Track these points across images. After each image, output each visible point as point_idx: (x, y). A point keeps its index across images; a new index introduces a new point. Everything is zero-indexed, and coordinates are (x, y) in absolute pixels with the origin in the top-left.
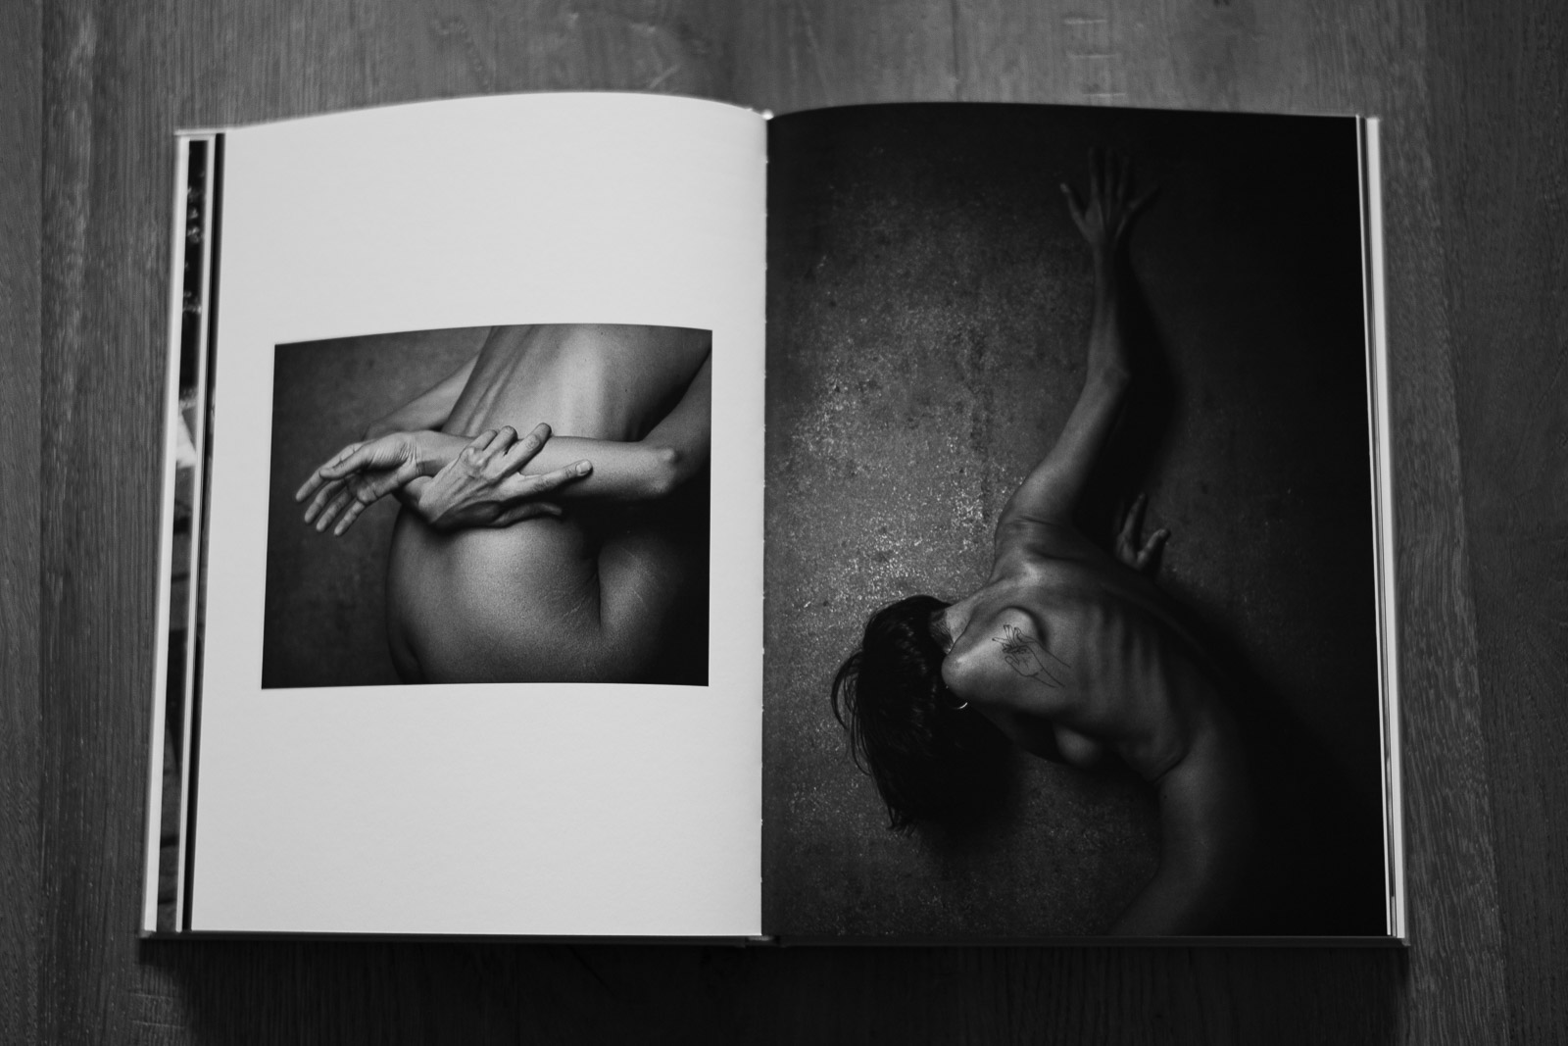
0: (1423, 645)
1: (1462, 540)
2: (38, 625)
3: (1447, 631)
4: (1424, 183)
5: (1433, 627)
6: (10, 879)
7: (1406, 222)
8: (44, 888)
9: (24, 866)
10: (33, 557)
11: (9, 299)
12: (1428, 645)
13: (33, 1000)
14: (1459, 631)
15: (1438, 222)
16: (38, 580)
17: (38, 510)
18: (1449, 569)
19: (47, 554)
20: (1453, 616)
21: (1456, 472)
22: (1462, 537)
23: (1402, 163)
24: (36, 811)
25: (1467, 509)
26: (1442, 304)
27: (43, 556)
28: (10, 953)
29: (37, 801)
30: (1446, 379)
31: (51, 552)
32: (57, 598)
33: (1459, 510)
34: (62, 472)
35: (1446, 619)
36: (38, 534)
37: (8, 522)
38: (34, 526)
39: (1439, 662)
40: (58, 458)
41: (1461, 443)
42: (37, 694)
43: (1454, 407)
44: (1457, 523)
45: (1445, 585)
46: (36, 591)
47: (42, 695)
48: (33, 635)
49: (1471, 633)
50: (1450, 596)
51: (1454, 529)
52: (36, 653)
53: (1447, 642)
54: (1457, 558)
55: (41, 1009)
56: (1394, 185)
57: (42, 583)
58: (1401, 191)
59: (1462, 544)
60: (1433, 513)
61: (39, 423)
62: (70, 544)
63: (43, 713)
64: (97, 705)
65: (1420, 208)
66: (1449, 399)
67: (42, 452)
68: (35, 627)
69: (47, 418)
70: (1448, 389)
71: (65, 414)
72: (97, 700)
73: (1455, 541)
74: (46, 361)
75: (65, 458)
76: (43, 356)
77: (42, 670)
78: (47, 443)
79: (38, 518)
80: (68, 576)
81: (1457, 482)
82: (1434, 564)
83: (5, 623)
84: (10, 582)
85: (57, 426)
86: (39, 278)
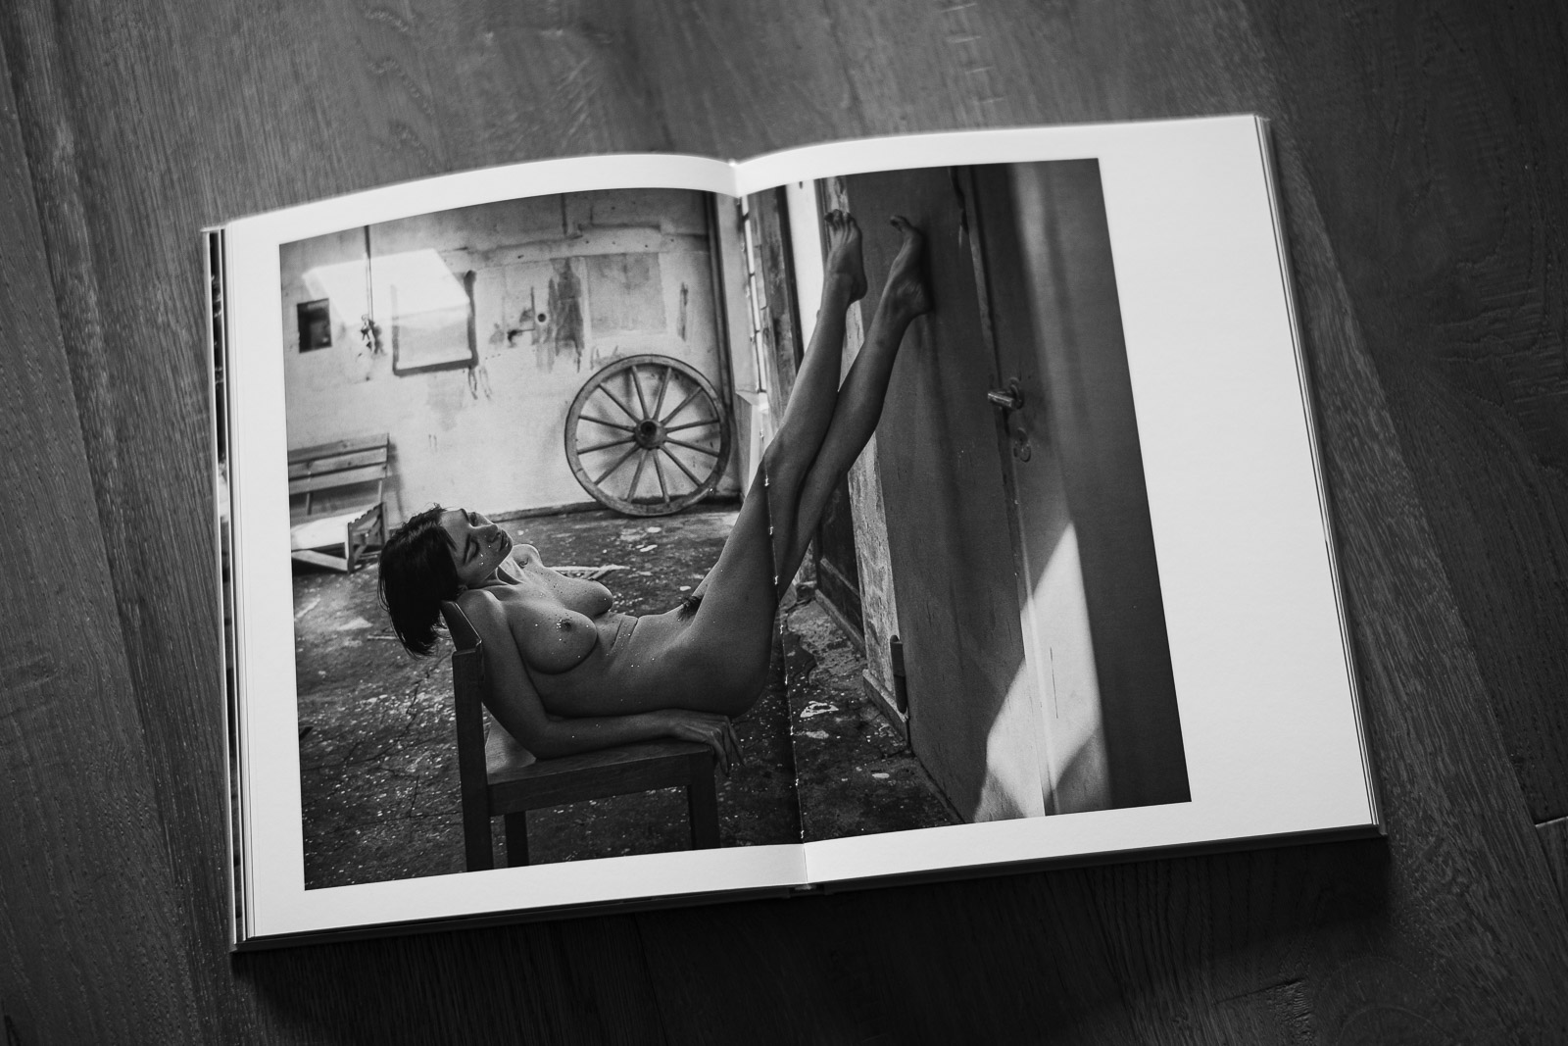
0: (1339, 403)
1: (1348, 309)
2: (123, 650)
3: (1356, 386)
4: (1244, 24)
5: (1342, 385)
6: (144, 880)
7: (1237, 58)
8: (177, 881)
9: (154, 866)
10: (107, 592)
11: (40, 375)
12: (1342, 401)
13: (187, 983)
14: (1365, 384)
15: (1263, 54)
16: (116, 612)
17: (104, 551)
18: (1344, 334)
19: (119, 587)
20: (1357, 373)
21: (1330, 254)
22: (1348, 306)
23: (1221, 11)
24: (155, 814)
25: (1346, 282)
26: (1283, 118)
27: (116, 591)
28: (158, 946)
29: (155, 806)
30: (1301, 179)
31: (123, 584)
32: (137, 624)
33: (1340, 284)
34: (119, 513)
35: (1352, 377)
36: (108, 572)
37: (79, 567)
38: (103, 565)
39: (1355, 413)
40: (112, 502)
41: (1327, 230)
42: (135, 711)
43: (1314, 201)
44: (1341, 296)
45: (1344, 349)
46: (117, 621)
47: (140, 711)
48: (122, 660)
49: (1376, 383)
50: (1350, 357)
51: (1339, 301)
52: (127, 675)
53: (1358, 396)
54: (1349, 324)
55: (196, 990)
56: (1219, 31)
57: (120, 613)
58: (1225, 35)
59: (1349, 312)
60: (1319, 291)
61: (89, 474)
62: (138, 573)
63: (144, 727)
64: (192, 709)
65: (1244, 45)
66: (1308, 194)
67: (97, 501)
68: (121, 653)
69: (96, 472)
70: (1305, 187)
71: (111, 463)
72: (192, 706)
73: (1343, 310)
74: (84, 421)
75: (119, 500)
76: (81, 417)
77: (136, 689)
78: (100, 491)
79: (105, 556)
80: (142, 602)
81: (1332, 263)
82: (1331, 334)
83: (94, 656)
84: (91, 619)
85: (106, 475)
86: (63, 351)
